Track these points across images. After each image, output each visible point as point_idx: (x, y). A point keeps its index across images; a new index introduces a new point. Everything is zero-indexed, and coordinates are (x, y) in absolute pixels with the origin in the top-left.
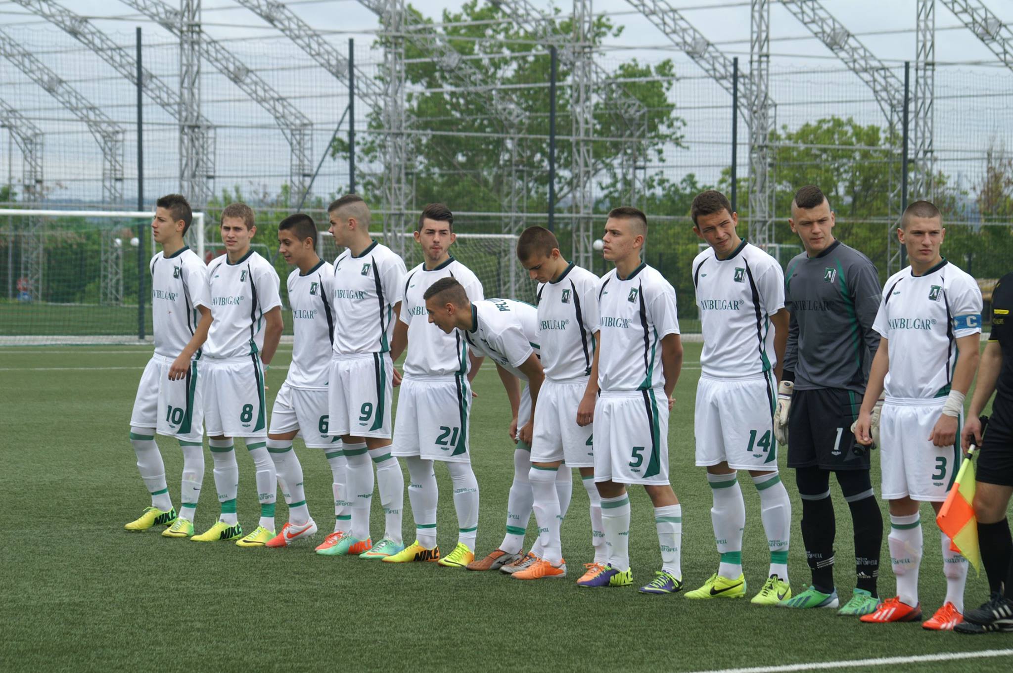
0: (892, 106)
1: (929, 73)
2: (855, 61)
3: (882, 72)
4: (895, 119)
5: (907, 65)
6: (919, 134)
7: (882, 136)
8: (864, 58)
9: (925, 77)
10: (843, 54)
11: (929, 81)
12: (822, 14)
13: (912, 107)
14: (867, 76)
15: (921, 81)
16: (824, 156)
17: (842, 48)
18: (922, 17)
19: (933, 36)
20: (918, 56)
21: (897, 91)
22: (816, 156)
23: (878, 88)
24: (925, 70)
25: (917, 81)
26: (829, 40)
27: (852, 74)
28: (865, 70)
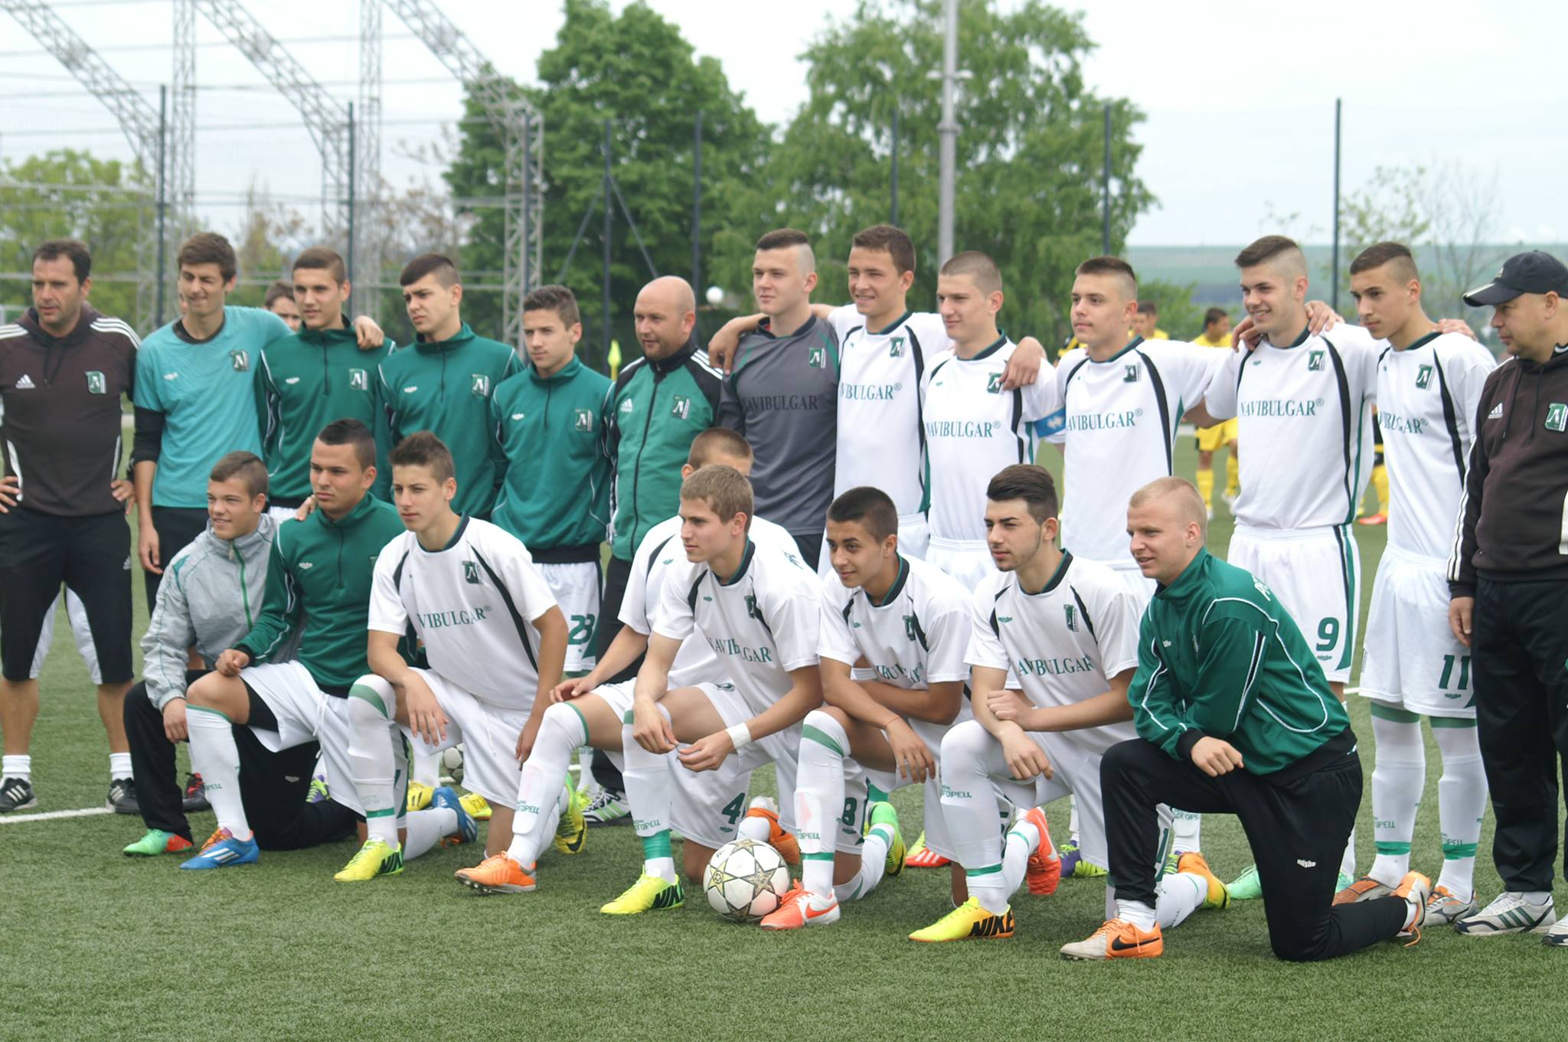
0: (143, 139)
1: (189, 99)
2: (96, 82)
3: (130, 97)
4: (146, 153)
5: (163, 90)
6: (178, 173)
7: (124, 173)
8: (108, 79)
9: (184, 105)
10: (82, 74)
11: (189, 109)
12: (56, 24)
13: (168, 138)
14: (111, 101)
15: (180, 109)
16: (54, 198)
17: (80, 66)
18: (181, 30)
19: (193, 54)
20: (176, 77)
21: (148, 119)
22: (47, 197)
23: (125, 115)
24: (184, 95)
25: (175, 110)
26: (64, 56)
27: (93, 99)
28: (109, 93)
